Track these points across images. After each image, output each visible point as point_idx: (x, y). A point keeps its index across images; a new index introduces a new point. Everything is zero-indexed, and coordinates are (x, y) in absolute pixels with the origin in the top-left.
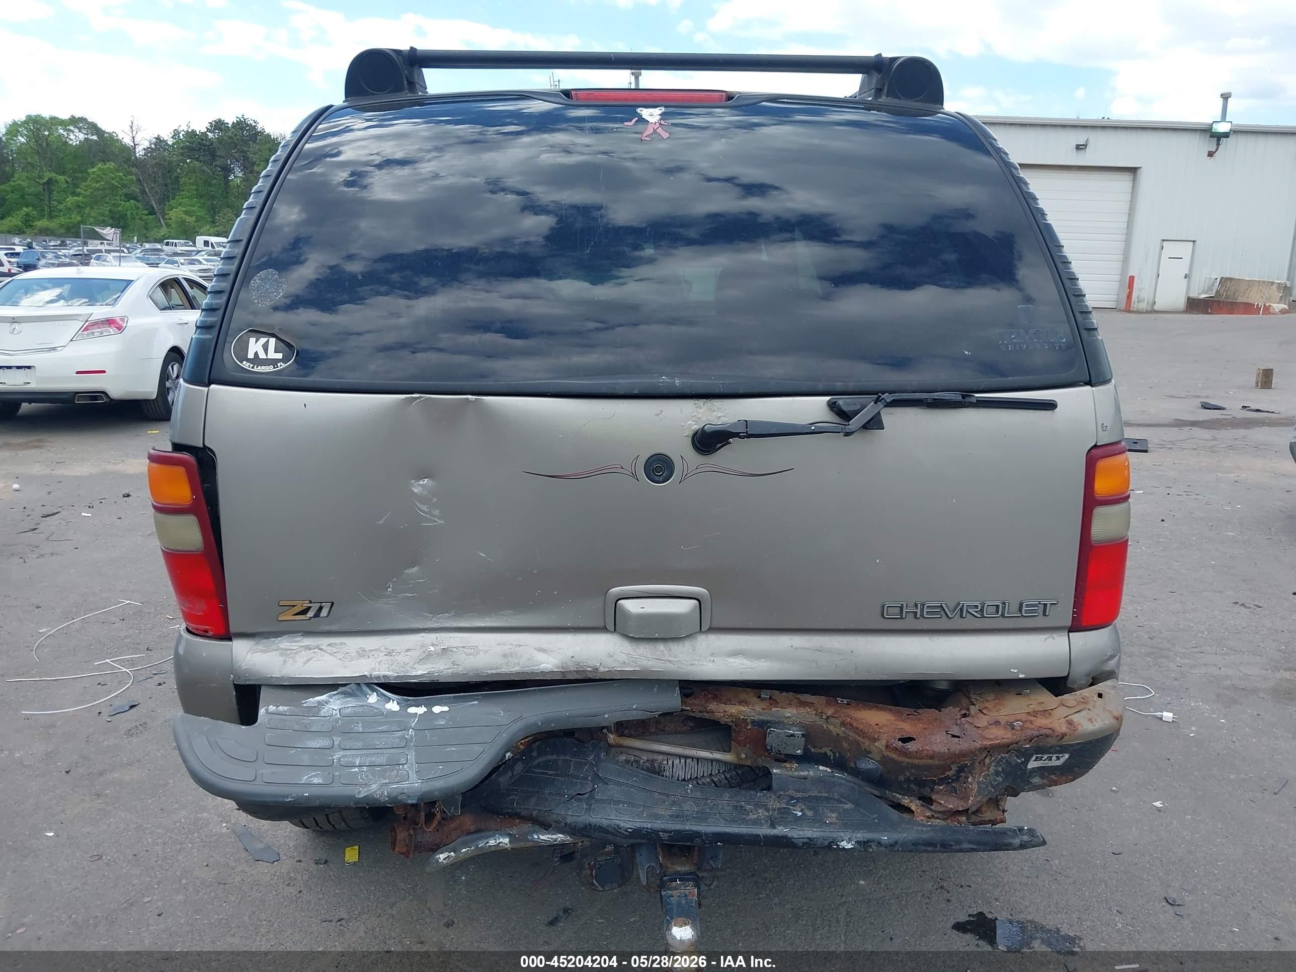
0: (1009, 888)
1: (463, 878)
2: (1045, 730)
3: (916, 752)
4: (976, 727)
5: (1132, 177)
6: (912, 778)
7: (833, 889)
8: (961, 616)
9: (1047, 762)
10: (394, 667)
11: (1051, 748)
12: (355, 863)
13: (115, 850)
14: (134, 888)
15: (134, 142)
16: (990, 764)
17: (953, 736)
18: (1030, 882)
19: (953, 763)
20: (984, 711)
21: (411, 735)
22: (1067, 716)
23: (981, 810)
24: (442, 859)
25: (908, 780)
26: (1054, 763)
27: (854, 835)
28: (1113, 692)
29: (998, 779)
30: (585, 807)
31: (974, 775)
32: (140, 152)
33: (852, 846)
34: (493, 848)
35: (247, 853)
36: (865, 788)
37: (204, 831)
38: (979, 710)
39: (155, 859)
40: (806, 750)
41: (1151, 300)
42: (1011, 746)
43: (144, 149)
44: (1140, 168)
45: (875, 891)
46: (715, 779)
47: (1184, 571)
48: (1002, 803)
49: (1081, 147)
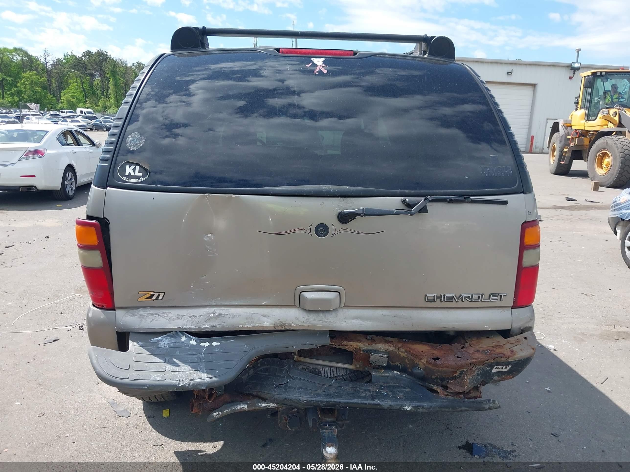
0: (480, 428)
1: (221, 424)
2: (500, 355)
3: (441, 365)
4: (468, 353)
5: (533, 88)
6: (439, 377)
7: (397, 429)
8: (462, 301)
9: (501, 369)
10: (194, 324)
11: (503, 363)
12: (168, 417)
13: (50, 411)
14: (60, 430)
15: (46, 61)
16: (475, 370)
17: (458, 357)
18: (489, 426)
19: (458, 370)
20: (472, 345)
21: (203, 356)
22: (511, 348)
23: (470, 392)
24: (215, 415)
25: (437, 378)
26: (504, 369)
27: (411, 403)
28: (531, 337)
29: (478, 377)
30: (284, 390)
31: (468, 376)
32: (49, 66)
33: (410, 409)
34: (239, 410)
35: (115, 413)
36: (416, 381)
37: (94, 402)
38: (470, 345)
39: (70, 416)
40: (388, 363)
41: (541, 147)
42: (485, 362)
43: (51, 65)
44: (537, 84)
45: (417, 430)
46: (345, 377)
47: (559, 278)
48: (480, 389)
49: (509, 73)
